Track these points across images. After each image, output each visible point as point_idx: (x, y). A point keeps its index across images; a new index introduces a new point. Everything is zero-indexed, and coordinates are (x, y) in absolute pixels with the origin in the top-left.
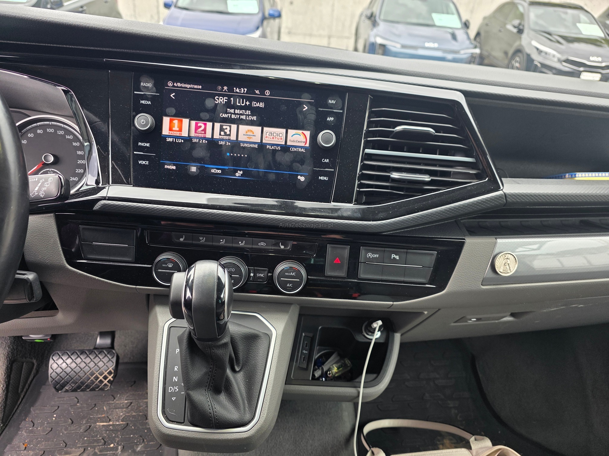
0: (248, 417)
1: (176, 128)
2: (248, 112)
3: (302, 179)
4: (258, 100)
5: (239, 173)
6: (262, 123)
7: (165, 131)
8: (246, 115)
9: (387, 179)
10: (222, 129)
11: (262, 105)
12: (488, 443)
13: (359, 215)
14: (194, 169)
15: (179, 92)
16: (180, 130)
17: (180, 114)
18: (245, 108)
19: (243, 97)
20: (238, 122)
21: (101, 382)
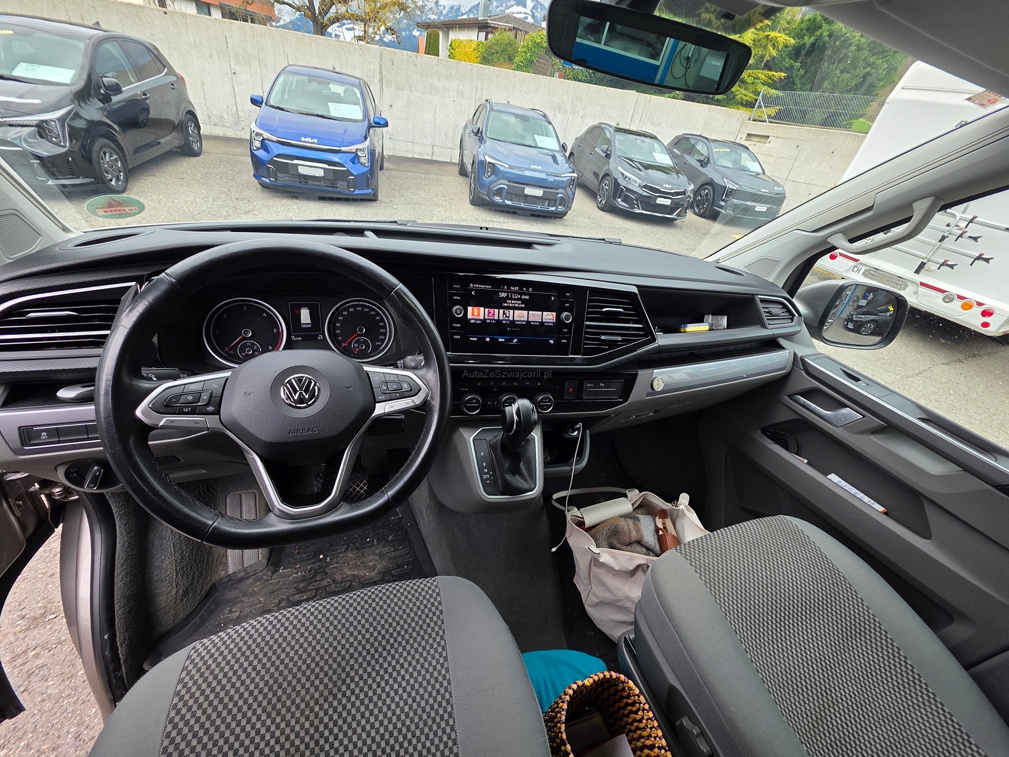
0: (533, 486)
1: (476, 314)
2: (520, 302)
3: (552, 342)
4: (525, 294)
5: (515, 341)
6: (527, 308)
7: (470, 316)
8: (518, 304)
9: (600, 340)
10: (504, 313)
11: (527, 297)
12: (637, 491)
13: (585, 362)
14: (488, 339)
15: (477, 291)
16: (479, 315)
17: (478, 305)
18: (518, 299)
19: (516, 293)
20: (514, 308)
21: (359, 492)
